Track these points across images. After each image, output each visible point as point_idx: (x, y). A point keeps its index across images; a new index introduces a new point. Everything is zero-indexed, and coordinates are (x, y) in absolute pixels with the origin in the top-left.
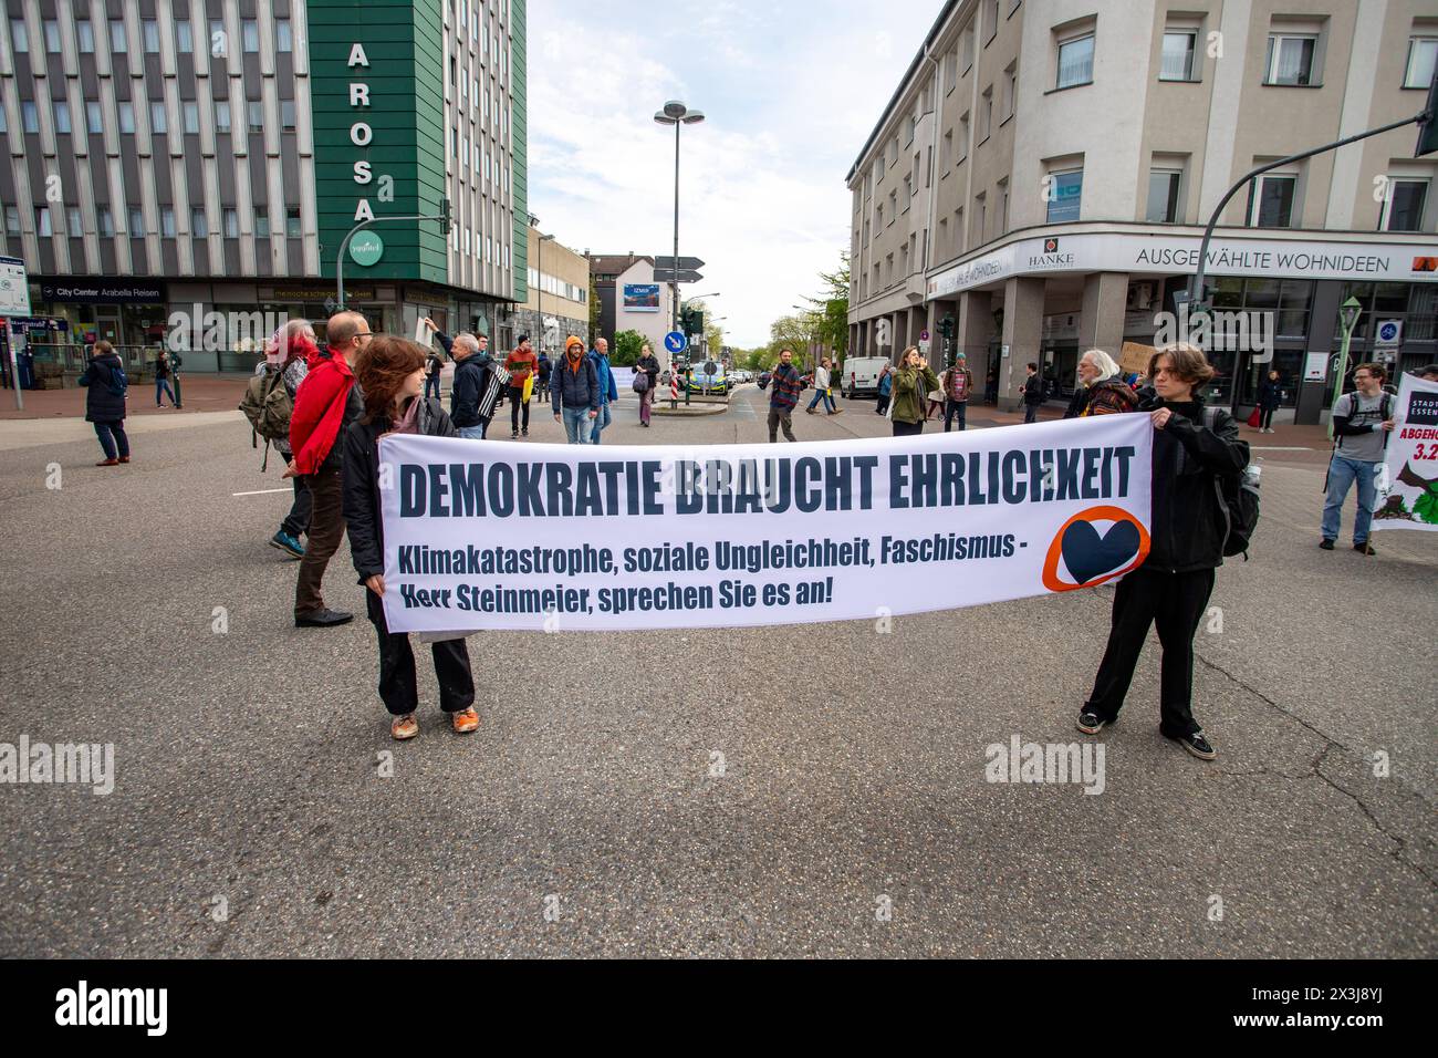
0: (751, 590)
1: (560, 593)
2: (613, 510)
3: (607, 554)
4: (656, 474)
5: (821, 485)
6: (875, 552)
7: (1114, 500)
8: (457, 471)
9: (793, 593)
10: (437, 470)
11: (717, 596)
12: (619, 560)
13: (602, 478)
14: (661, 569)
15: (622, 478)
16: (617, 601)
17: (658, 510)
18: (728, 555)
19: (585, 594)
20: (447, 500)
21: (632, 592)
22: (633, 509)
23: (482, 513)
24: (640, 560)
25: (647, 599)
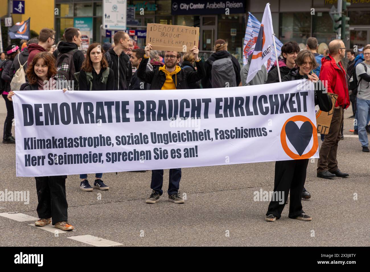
0: (166, 152)
1: (90, 155)
2: (110, 121)
3: (109, 138)
4: (127, 106)
5: (190, 110)
6: (212, 135)
7: (302, 113)
8: (47, 106)
9: (182, 153)
10: (38, 106)
11: (153, 154)
12: (114, 141)
13: (105, 108)
14: (130, 144)
15: (113, 108)
16: (113, 158)
17: (127, 120)
18: (156, 138)
19: (101, 155)
20: (42, 119)
21: (120, 154)
22: (118, 120)
23: (57, 123)
24: (122, 140)
25: (125, 156)
